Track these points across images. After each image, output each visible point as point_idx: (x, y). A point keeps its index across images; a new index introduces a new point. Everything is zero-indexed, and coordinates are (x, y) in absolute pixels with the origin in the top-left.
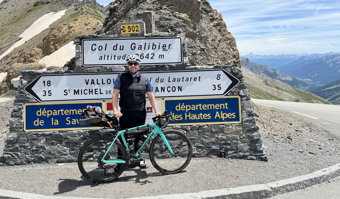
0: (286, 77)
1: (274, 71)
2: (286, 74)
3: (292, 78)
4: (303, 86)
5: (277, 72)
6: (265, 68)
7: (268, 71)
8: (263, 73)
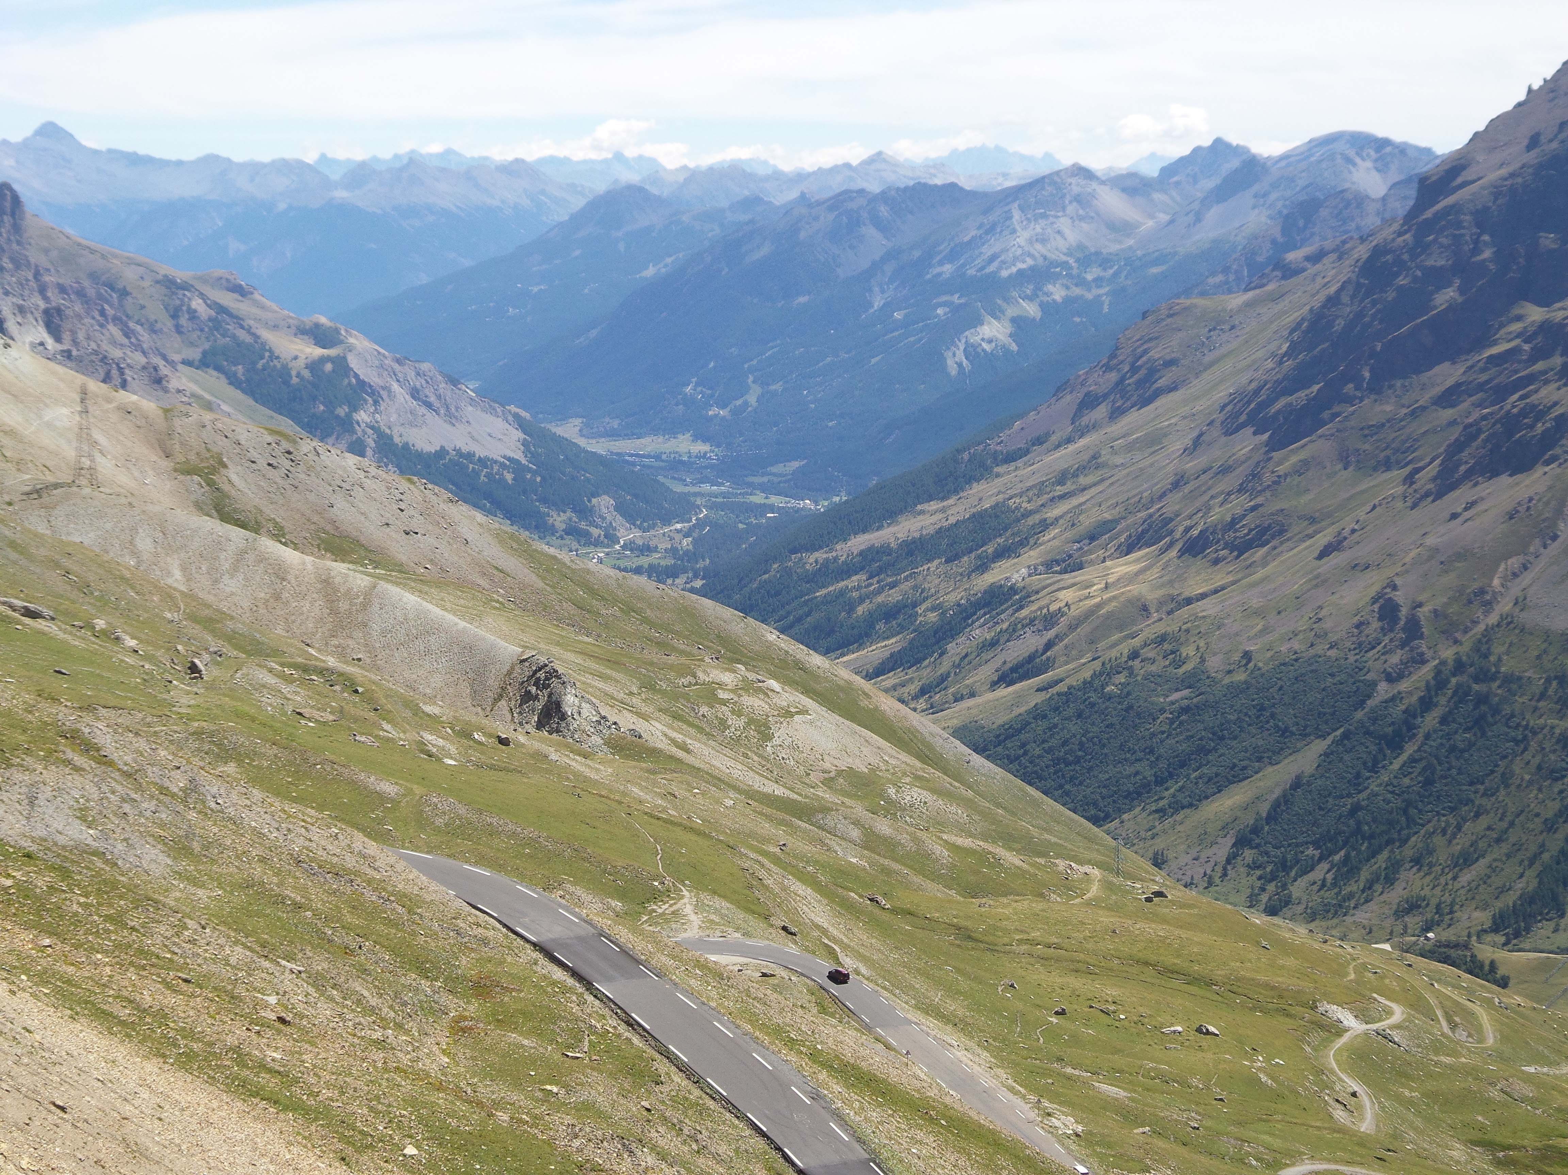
0: (452, 417)
1: (318, 352)
2: (454, 382)
3: (521, 424)
4: (630, 516)
5: (353, 362)
6: (222, 309)
7: (261, 349)
8: (205, 363)
